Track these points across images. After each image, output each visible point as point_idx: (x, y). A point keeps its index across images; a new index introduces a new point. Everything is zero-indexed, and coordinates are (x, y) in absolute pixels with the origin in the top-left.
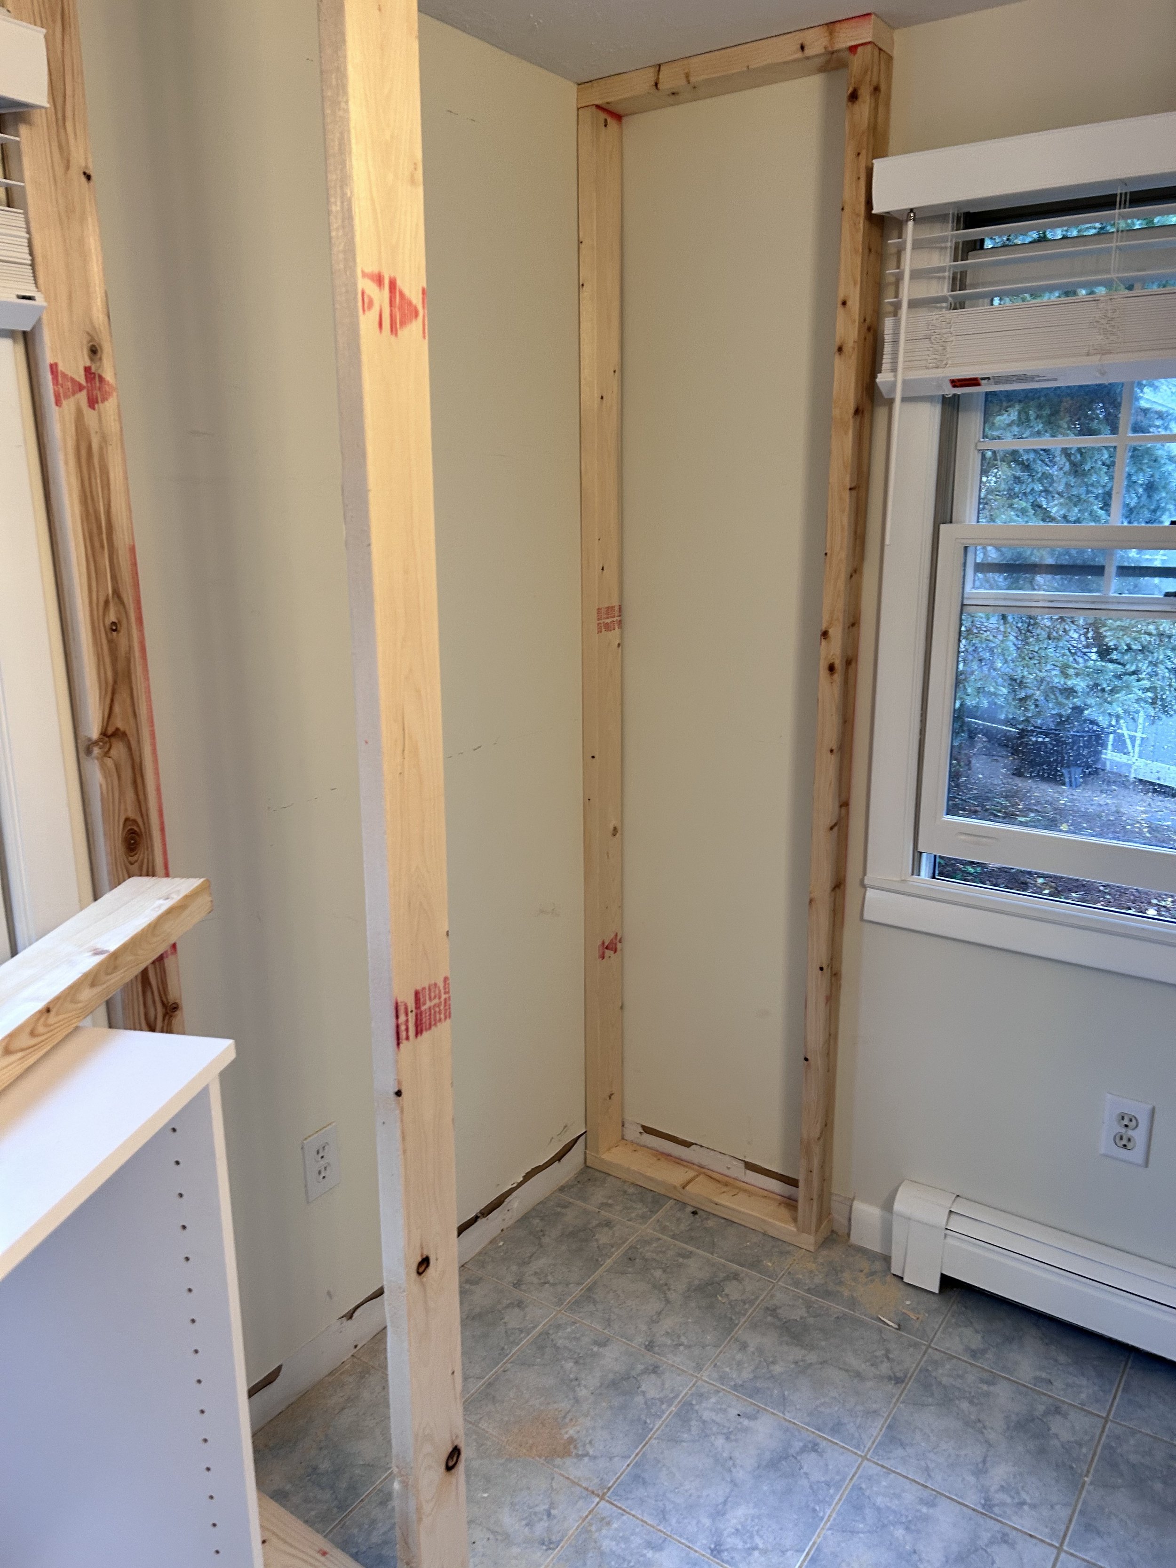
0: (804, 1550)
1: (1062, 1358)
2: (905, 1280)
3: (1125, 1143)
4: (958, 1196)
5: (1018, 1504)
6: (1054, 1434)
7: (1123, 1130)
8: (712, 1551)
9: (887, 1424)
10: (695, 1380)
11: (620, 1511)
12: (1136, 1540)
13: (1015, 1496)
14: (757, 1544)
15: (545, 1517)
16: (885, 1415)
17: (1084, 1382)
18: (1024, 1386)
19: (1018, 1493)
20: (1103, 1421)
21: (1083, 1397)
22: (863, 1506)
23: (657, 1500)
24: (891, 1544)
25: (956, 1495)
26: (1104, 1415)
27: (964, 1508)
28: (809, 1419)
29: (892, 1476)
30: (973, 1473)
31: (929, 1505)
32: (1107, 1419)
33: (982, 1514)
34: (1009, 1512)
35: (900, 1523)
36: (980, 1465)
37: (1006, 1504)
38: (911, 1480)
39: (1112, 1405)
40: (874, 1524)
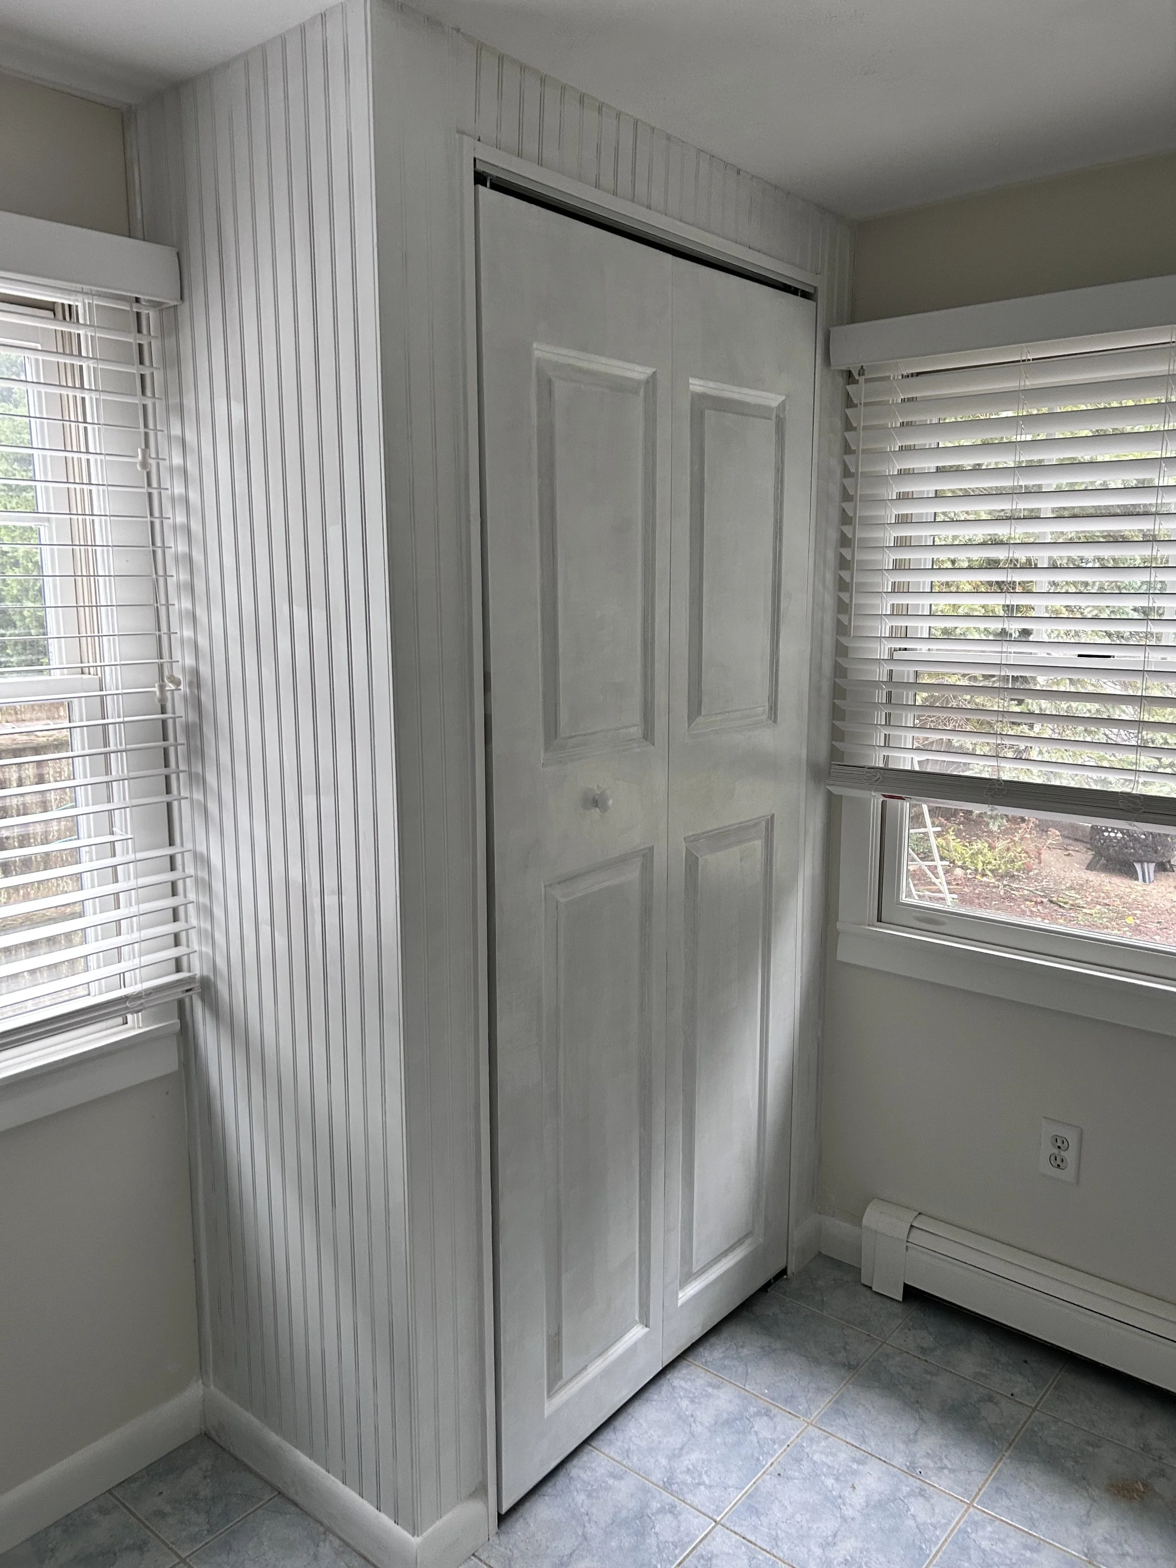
0: (744, 1488)
1: (1004, 1359)
2: (874, 1289)
3: (1059, 1163)
4: (920, 1213)
5: (939, 1468)
6: (983, 1417)
7: (1056, 1151)
9: (835, 1399)
12: (1039, 1502)
13: (938, 1462)
16: (834, 1393)
17: (1020, 1378)
18: (964, 1378)
20: (1031, 1410)
21: (1016, 1391)
22: (802, 1460)
23: (623, 1442)
24: (821, 1489)
25: (886, 1457)
26: (1033, 1406)
27: (891, 1467)
28: (766, 1391)
29: (831, 1439)
30: (904, 1442)
31: (860, 1462)
32: (1034, 1409)
33: (906, 1473)
34: (930, 1473)
35: (832, 1474)
36: (912, 1437)
37: (928, 1467)
38: (847, 1443)
39: (1041, 1398)
40: (808, 1473)
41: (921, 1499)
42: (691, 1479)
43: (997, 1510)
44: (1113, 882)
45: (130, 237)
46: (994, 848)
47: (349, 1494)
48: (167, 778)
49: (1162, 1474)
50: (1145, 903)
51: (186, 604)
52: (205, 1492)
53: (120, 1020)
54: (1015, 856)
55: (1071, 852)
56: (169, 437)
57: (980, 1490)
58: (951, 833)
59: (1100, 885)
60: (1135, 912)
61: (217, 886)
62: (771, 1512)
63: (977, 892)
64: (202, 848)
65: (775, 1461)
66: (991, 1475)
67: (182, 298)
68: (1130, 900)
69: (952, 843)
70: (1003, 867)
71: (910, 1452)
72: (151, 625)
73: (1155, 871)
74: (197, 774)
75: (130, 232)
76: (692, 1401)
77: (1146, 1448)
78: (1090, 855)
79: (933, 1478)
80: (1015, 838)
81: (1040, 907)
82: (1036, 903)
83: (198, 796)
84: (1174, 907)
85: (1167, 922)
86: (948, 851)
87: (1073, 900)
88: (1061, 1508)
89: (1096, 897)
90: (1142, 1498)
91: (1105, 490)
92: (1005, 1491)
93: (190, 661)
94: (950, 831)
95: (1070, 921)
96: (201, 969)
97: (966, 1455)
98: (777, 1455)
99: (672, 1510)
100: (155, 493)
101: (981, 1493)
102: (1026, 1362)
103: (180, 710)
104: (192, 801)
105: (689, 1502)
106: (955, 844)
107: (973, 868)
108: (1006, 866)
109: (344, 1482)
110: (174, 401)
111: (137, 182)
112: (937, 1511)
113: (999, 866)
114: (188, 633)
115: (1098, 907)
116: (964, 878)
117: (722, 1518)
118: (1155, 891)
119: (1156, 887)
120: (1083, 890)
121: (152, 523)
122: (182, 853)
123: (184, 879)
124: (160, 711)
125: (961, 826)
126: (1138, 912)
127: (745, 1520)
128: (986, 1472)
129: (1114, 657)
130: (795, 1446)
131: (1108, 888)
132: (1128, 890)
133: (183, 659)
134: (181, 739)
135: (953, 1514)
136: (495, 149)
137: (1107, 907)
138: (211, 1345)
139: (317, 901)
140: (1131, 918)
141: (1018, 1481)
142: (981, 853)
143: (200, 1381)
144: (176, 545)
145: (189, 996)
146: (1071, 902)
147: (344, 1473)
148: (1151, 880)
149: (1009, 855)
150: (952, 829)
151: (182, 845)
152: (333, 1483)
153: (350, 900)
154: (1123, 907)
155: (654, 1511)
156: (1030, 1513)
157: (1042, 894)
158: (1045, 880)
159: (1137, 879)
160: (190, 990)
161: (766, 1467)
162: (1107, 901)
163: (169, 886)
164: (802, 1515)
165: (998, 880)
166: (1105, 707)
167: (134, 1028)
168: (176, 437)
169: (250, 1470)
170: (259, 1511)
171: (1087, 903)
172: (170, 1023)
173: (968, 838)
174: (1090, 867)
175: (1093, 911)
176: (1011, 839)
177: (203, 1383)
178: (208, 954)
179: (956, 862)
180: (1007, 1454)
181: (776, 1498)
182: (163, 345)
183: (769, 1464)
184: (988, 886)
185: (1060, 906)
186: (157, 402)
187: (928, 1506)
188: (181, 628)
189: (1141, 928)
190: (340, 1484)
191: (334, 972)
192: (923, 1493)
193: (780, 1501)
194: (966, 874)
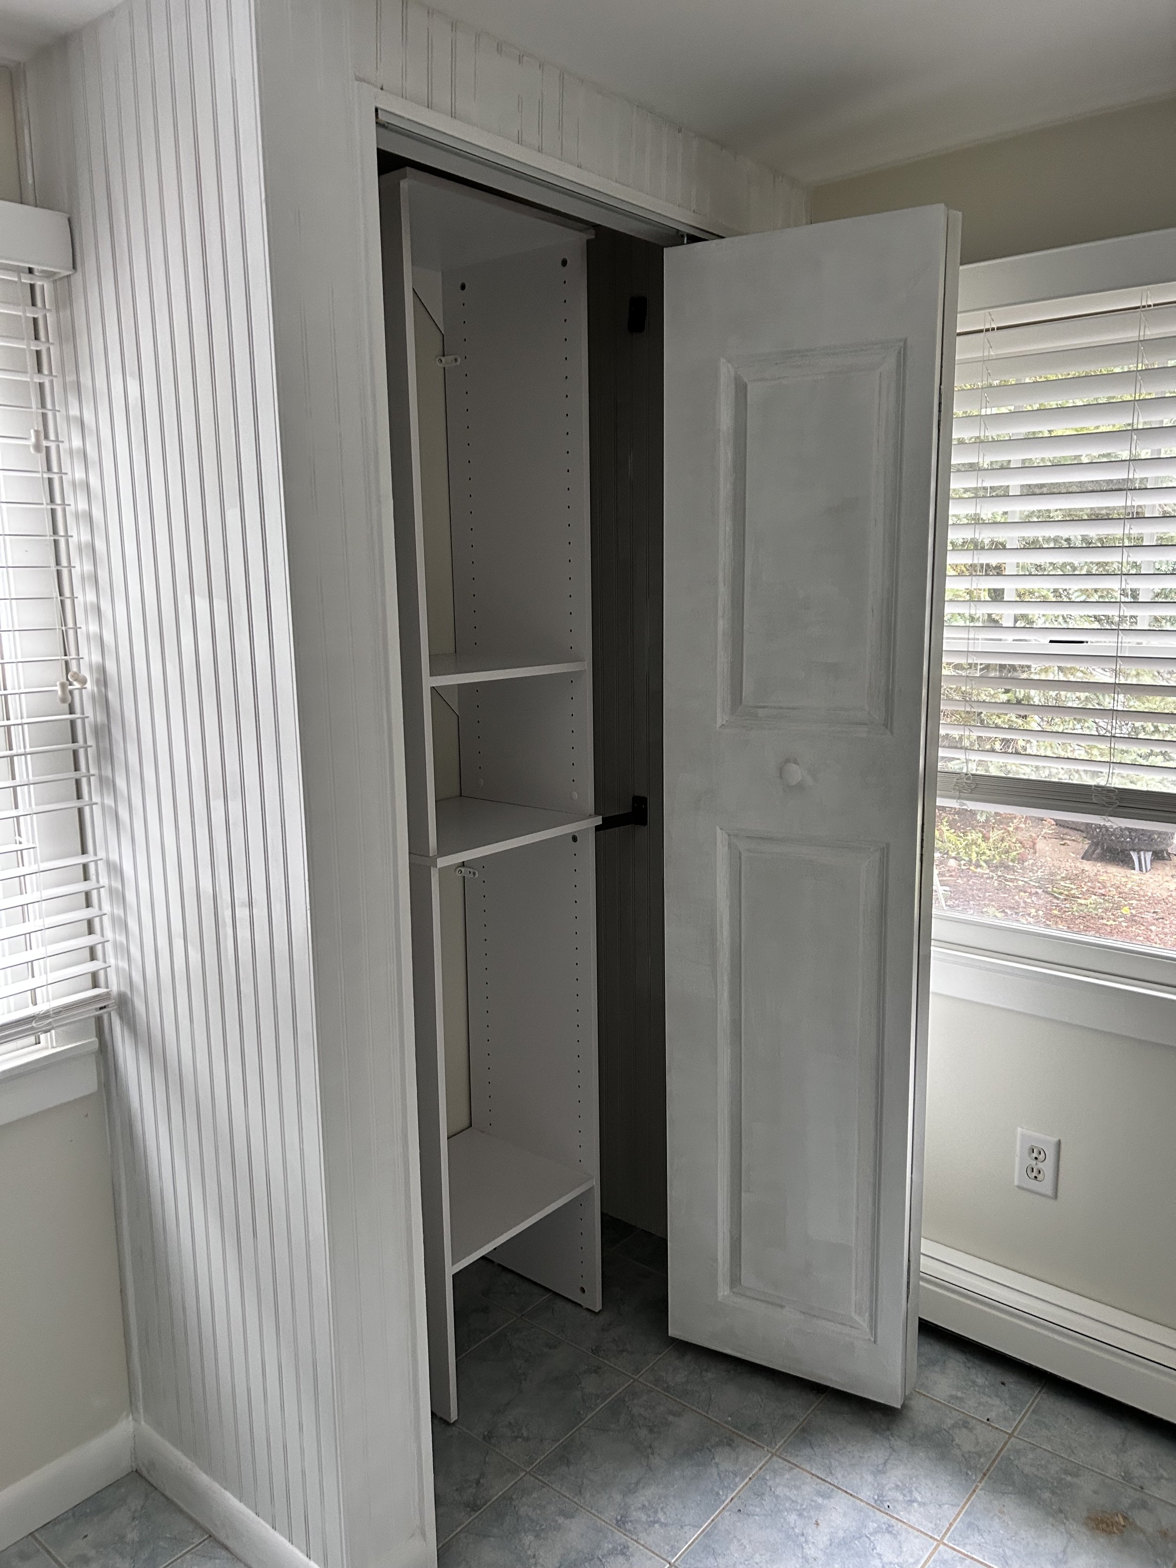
0: (702, 1526)
1: (980, 1381)
3: (1035, 1174)
5: (909, 1501)
6: (957, 1445)
7: (1034, 1163)
8: (617, 1521)
9: (801, 1427)
10: (632, 1380)
11: (540, 1483)
12: (1013, 1538)
13: (908, 1494)
14: (659, 1519)
15: (474, 1485)
16: (801, 1420)
17: (997, 1402)
18: (939, 1402)
19: (911, 1492)
20: (1007, 1436)
21: (992, 1415)
22: (764, 1494)
23: (577, 1477)
24: (782, 1526)
25: (853, 1490)
26: (1010, 1432)
27: (858, 1502)
28: (730, 1419)
29: (796, 1470)
30: (873, 1473)
31: (824, 1496)
32: (1011, 1435)
33: (873, 1507)
34: (899, 1507)
35: (795, 1510)
36: (880, 1467)
37: (897, 1501)
38: (813, 1475)
39: (1019, 1422)
40: (770, 1509)
41: (888, 1536)
42: (646, 1517)
43: (968, 1547)
44: (1108, 871)
45: (22, 203)
46: (989, 839)
47: (279, 1539)
48: (78, 783)
49: (1144, 1505)
50: (1141, 893)
51: (91, 597)
52: (132, 1536)
53: (32, 1039)
54: (1010, 846)
55: (1067, 842)
56: (68, 418)
57: (951, 1525)
58: (945, 824)
59: (1096, 875)
60: (1131, 902)
61: (131, 897)
62: (728, 1552)
63: (970, 883)
64: (114, 857)
65: (735, 1496)
66: (963, 1508)
67: (74, 267)
68: (1126, 890)
69: (946, 834)
70: (998, 858)
71: (878, 1484)
72: (55, 620)
73: (1152, 861)
74: (107, 778)
75: (21, 198)
76: (651, 1431)
77: (1128, 1477)
78: (1086, 845)
79: (902, 1513)
80: (1009, 828)
81: (1034, 898)
82: (1030, 893)
83: (109, 801)
84: (1171, 896)
85: (1163, 912)
86: (942, 842)
87: (1069, 891)
88: (1036, 1545)
89: (1092, 887)
90: (1122, 1532)
91: (1078, 464)
92: (977, 1526)
93: (96, 658)
94: (944, 821)
95: (1065, 911)
96: (119, 985)
97: (937, 1487)
98: (738, 1489)
99: (624, 1551)
100: (56, 478)
101: (952, 1528)
102: (1003, 1384)
103: (89, 712)
104: (103, 806)
105: (642, 1542)
106: (949, 835)
107: (967, 859)
108: (1000, 857)
109: (274, 1528)
110: (71, 378)
111: (27, 144)
112: (905, 1549)
113: (994, 856)
114: (94, 628)
115: (1094, 897)
116: (958, 869)
117: (677, 1560)
118: (1151, 880)
119: (1153, 877)
120: (1078, 880)
121: (53, 511)
122: (96, 862)
123: (98, 889)
124: (68, 712)
125: (956, 817)
126: (1134, 902)
127: (701, 1561)
128: (959, 1505)
129: (1087, 642)
130: (757, 1479)
131: (1104, 877)
132: (1124, 880)
133: (90, 655)
134: (91, 742)
135: (921, 1553)
136: (400, 98)
137: (1103, 897)
138: (140, 1380)
139: (228, 913)
140: (1127, 908)
141: (991, 1515)
142: (976, 843)
143: (131, 1418)
144: (79, 534)
145: (106, 1012)
146: (1066, 893)
147: (274, 1518)
148: (1148, 869)
149: (1003, 845)
150: (946, 819)
151: (95, 854)
152: (261, 1527)
153: (260, 912)
154: (1119, 897)
155: (605, 1552)
156: (1003, 1550)
157: (1037, 885)
158: (1040, 871)
159: (1134, 869)
160: (105, 1007)
161: (726, 1503)
162: (1102, 891)
163: (83, 897)
164: (761, 1555)
165: (991, 871)
166: (1095, 694)
167: (46, 1048)
168: (75, 417)
169: (181, 1511)
170: (188, 1556)
171: (1083, 893)
172: (87, 1041)
173: (963, 829)
174: (1086, 857)
175: (1088, 902)
176: (1005, 829)
177: (133, 1419)
178: (124, 969)
179: (950, 853)
180: (980, 1486)
181: (735, 1537)
182: (58, 318)
183: (729, 1499)
184: (982, 877)
185: (1055, 897)
186: (55, 379)
187: (896, 1544)
188: (87, 623)
189: (1136, 918)
190: (269, 1527)
191: (247, 988)
192: (890, 1529)
193: (739, 1540)
194: (960, 865)
